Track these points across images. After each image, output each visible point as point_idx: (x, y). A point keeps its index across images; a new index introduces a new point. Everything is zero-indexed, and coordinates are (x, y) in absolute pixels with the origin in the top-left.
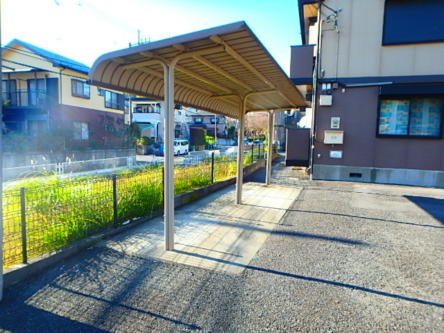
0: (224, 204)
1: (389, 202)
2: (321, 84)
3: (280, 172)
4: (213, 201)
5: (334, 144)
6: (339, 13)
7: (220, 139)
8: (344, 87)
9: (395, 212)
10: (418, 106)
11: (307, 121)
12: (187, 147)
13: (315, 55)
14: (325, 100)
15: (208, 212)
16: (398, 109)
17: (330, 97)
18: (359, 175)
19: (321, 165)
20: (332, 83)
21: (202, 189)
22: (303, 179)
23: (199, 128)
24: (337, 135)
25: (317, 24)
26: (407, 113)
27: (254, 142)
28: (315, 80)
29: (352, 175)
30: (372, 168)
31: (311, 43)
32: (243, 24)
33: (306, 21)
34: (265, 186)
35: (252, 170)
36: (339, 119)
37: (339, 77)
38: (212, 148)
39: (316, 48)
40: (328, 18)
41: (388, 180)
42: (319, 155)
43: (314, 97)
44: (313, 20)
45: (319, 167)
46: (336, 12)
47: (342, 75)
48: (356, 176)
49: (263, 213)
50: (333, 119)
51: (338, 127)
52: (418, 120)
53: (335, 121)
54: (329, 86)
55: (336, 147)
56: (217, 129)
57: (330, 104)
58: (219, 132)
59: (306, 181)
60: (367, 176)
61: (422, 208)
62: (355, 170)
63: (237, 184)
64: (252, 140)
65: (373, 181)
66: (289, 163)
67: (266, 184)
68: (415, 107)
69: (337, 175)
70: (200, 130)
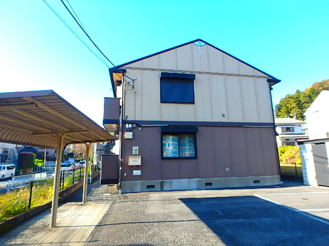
0: (37, 230)
1: (170, 206)
2: (125, 124)
3: (97, 189)
4: (26, 228)
5: (136, 166)
6: (135, 81)
7: (49, 162)
8: (140, 127)
9: (173, 213)
10: (183, 139)
11: (116, 150)
12: (13, 171)
13: (121, 104)
14: (128, 135)
15: (18, 242)
16: (172, 141)
17: (132, 133)
18: (153, 186)
19: (127, 182)
20: (132, 124)
21: (17, 218)
22: (114, 194)
23: (28, 153)
24: (136, 159)
25: (122, 85)
26: (178, 143)
27: (81, 163)
28: (121, 121)
29: (148, 187)
30: (160, 181)
31: (118, 97)
32: (51, 92)
33: (116, 83)
34: (82, 205)
35: (73, 190)
36: (137, 148)
37: (136, 120)
38: (41, 170)
39: (121, 100)
40: (128, 83)
41: (171, 188)
42: (125, 174)
43: (120, 133)
44: (119, 83)
45: (126, 183)
46: (133, 80)
47: (138, 119)
48: (151, 188)
49: (74, 233)
50: (133, 147)
51: (138, 154)
52: (183, 148)
53: (135, 149)
54: (130, 126)
55: (137, 167)
56: (47, 153)
57: (132, 137)
58: (48, 155)
59: (116, 195)
60: (158, 187)
61: (189, 206)
62: (150, 183)
63: (52, 209)
64: (79, 161)
65: (162, 190)
66: (103, 182)
67: (82, 203)
68: (181, 140)
69: (138, 188)
70: (30, 154)
